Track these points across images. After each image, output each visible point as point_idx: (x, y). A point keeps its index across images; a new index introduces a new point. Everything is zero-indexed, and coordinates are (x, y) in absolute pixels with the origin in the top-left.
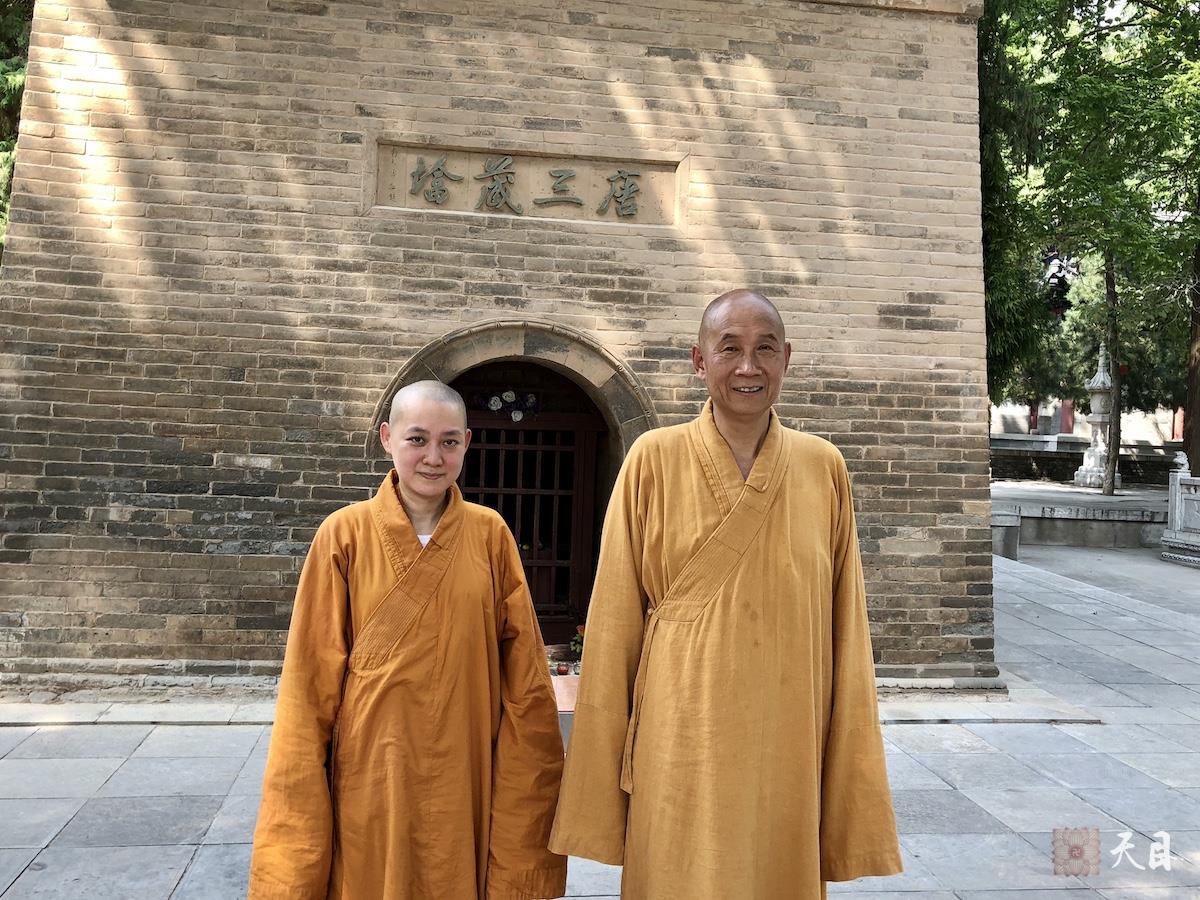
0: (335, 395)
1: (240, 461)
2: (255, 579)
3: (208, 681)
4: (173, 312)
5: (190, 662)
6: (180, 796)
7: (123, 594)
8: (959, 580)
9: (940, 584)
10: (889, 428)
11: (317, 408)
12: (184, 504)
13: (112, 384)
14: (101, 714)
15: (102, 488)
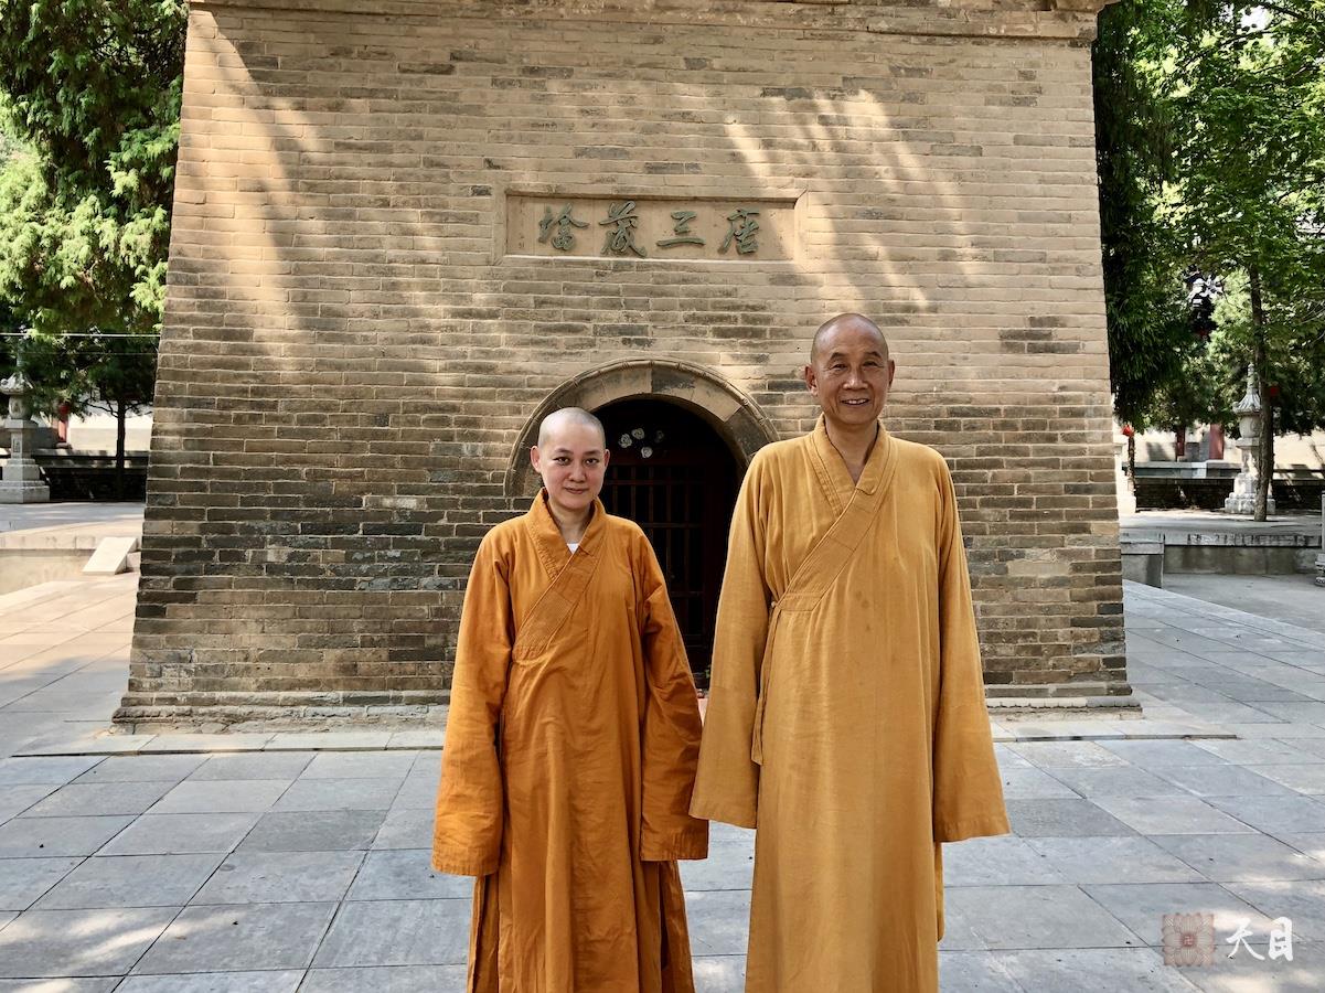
0: (474, 437)
1: (387, 502)
2: (405, 613)
3: (364, 710)
4: (320, 364)
5: (347, 693)
6: (346, 810)
7: (282, 631)
8: (1091, 600)
9: (1070, 604)
10: (1014, 452)
11: (458, 450)
12: (337, 544)
13: (266, 433)
14: (267, 742)
15: (260, 531)
